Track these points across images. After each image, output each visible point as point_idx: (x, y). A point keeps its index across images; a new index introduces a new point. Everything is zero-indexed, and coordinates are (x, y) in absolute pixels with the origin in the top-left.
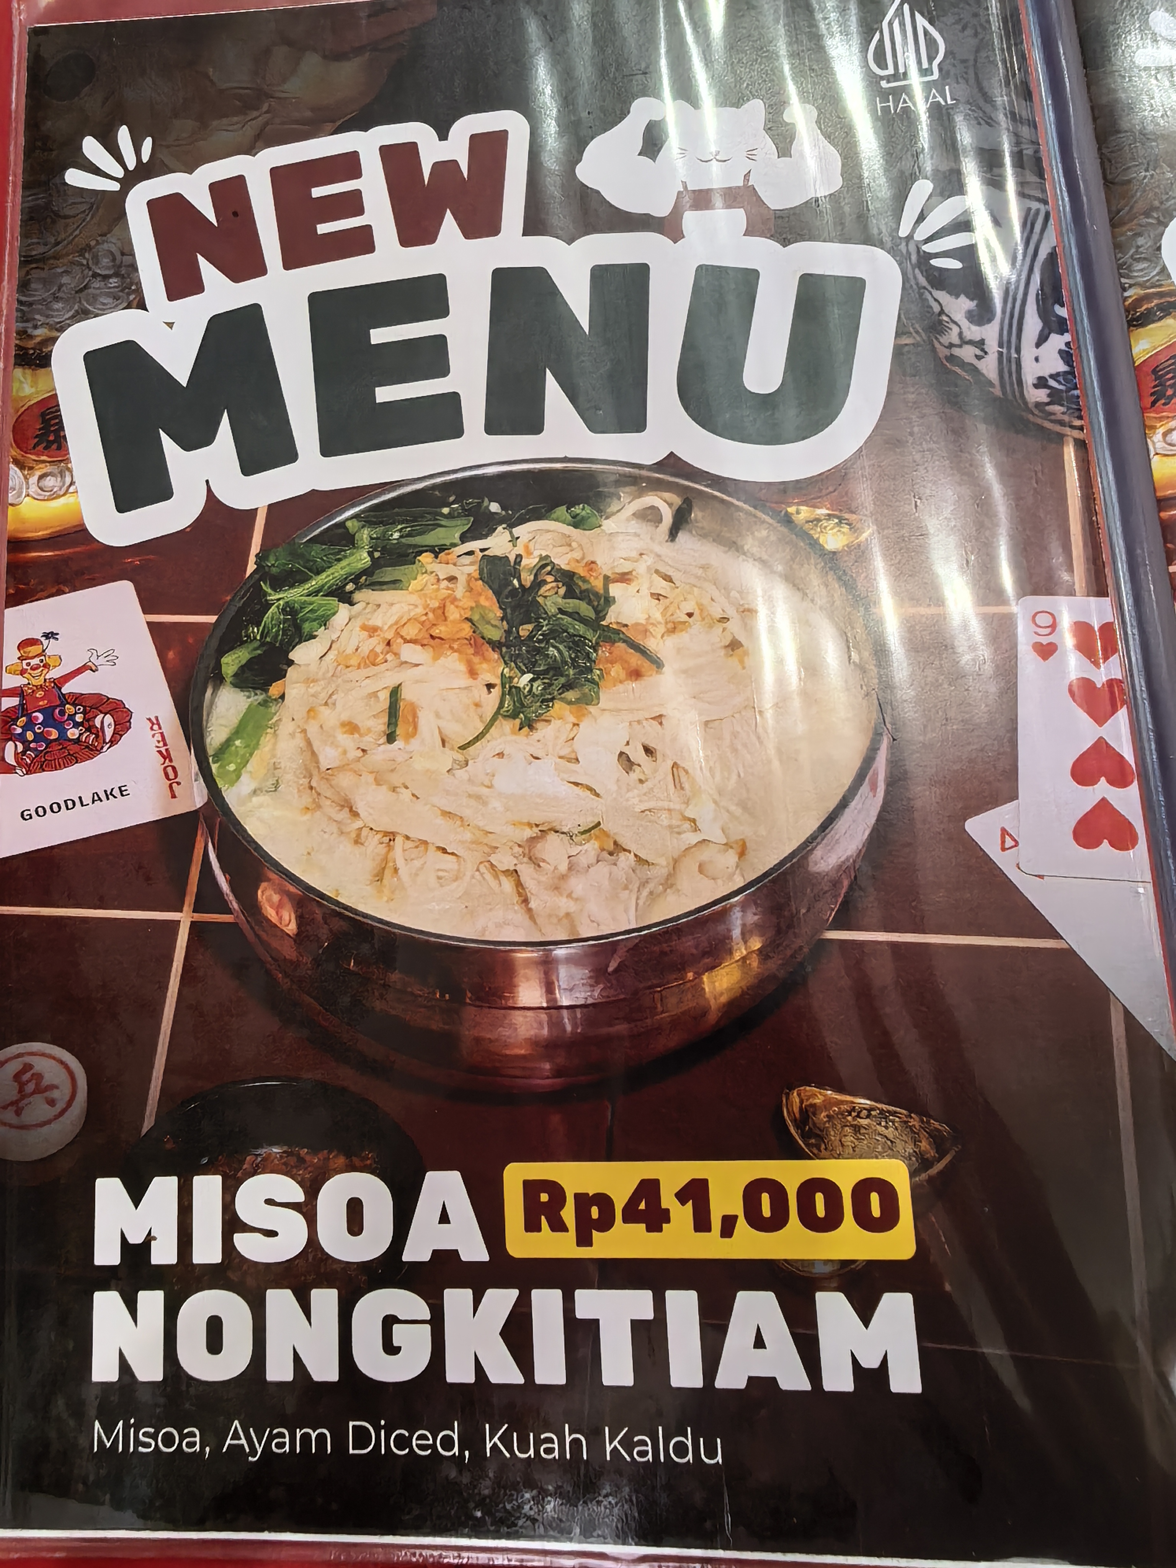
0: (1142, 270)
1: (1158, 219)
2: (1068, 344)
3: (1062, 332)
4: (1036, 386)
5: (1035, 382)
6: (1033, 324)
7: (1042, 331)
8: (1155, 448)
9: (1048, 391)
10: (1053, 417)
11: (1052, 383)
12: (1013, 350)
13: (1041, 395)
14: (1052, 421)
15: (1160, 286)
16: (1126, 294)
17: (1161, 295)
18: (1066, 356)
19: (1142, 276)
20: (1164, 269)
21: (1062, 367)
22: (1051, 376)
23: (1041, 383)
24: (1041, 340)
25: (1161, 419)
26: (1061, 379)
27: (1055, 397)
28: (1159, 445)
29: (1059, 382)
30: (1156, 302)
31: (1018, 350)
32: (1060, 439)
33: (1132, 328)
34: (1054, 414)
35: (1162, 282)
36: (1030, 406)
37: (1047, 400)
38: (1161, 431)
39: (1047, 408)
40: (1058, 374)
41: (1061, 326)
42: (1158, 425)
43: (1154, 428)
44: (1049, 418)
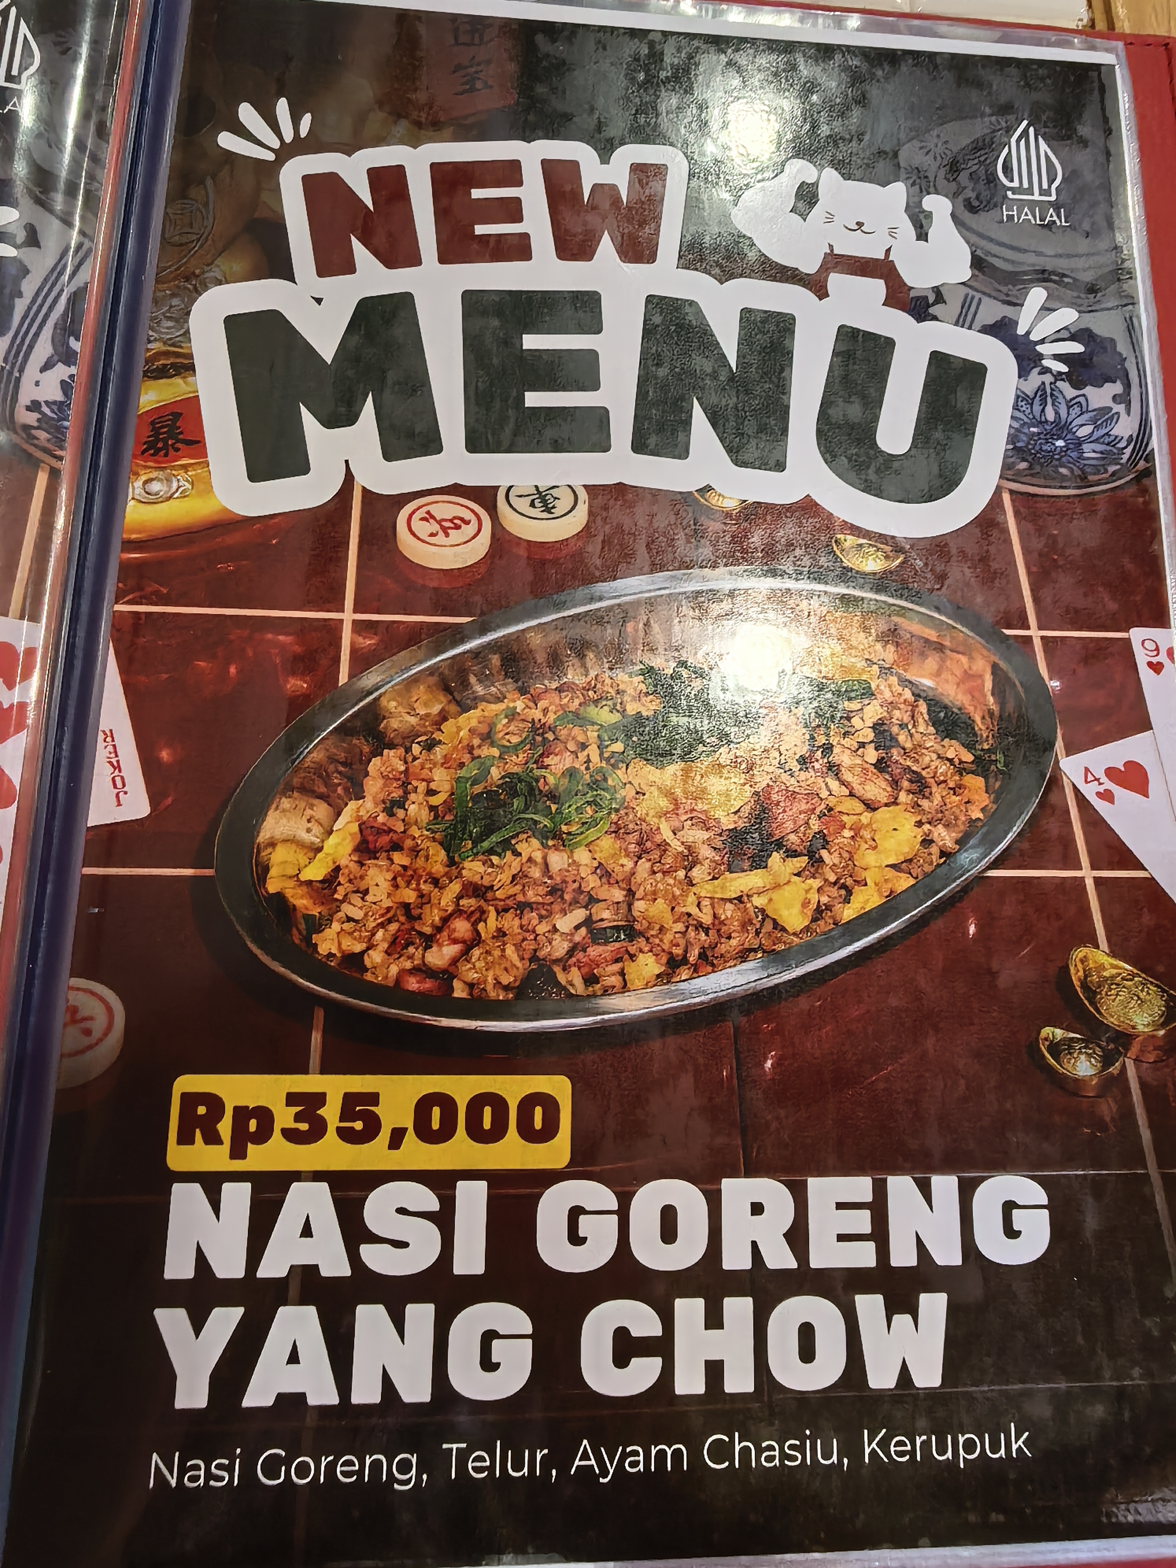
0: (168, 328)
1: (195, 286)
2: (72, 377)
3: (68, 363)
4: (28, 408)
5: (29, 404)
6: (43, 349)
7: (49, 359)
8: (133, 492)
9: (38, 416)
10: (36, 442)
11: (45, 409)
12: (16, 370)
13: (31, 418)
14: (36, 446)
15: (181, 347)
16: (149, 346)
17: (178, 355)
18: (66, 387)
19: (167, 333)
20: (187, 332)
21: (59, 396)
22: (46, 402)
23: (34, 406)
24: (47, 366)
25: (146, 467)
26: (55, 408)
27: (44, 420)
28: (137, 491)
29: (53, 411)
30: (172, 360)
31: (21, 370)
32: (36, 464)
33: (146, 379)
34: (38, 439)
35: (183, 345)
36: (17, 426)
37: (36, 424)
38: (144, 478)
39: (33, 432)
40: (55, 403)
41: (68, 358)
42: (143, 472)
43: (137, 474)
44: (31, 442)
